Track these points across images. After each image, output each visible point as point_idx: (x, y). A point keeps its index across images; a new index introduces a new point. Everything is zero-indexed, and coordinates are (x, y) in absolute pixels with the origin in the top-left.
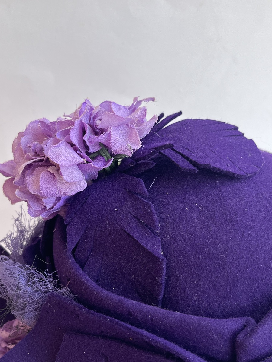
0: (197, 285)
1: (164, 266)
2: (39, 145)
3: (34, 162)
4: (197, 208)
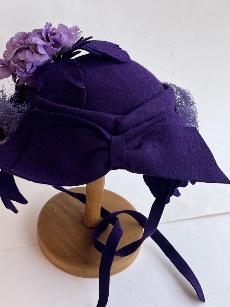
0: (100, 102)
1: (85, 93)
2: (23, 41)
3: (21, 48)
4: (100, 72)
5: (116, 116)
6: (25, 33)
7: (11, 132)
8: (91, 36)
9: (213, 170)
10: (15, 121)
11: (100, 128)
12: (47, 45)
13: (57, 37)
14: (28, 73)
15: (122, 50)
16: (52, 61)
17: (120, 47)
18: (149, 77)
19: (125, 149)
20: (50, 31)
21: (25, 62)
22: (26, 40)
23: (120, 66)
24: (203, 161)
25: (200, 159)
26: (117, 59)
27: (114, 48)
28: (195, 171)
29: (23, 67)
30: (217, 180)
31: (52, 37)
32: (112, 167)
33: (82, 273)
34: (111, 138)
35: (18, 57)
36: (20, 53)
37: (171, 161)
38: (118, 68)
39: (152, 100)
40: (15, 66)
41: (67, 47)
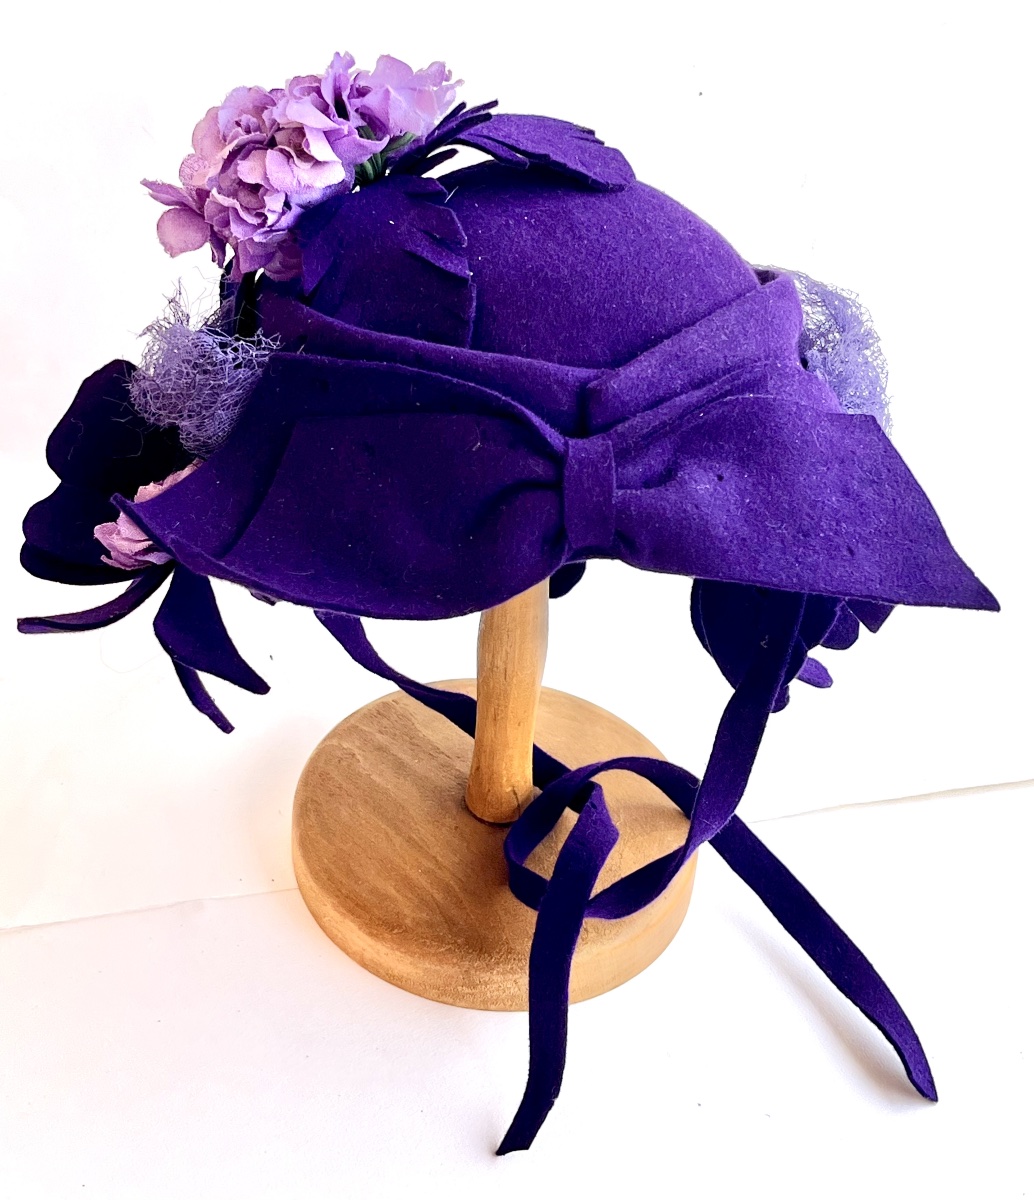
0: (526, 326)
1: (474, 295)
2: (255, 120)
3: (248, 143)
4: (527, 222)
5: (583, 373)
6: (258, 90)
7: (210, 438)
8: (494, 99)
9: (937, 562)
10: (224, 396)
11: (528, 412)
12: (339, 129)
13: (371, 101)
14: (272, 231)
15: (606, 145)
16: (353, 188)
17: (598, 136)
18: (704, 240)
19: (615, 485)
20: (348, 79)
21: (261, 191)
22: (265, 115)
23: (597, 202)
24: (900, 532)
25: (888, 523)
26: (586, 177)
27: (576, 141)
28: (866, 563)
29: (255, 209)
30: (948, 597)
31: (358, 102)
32: (570, 548)
33: (466, 990)
34: (566, 444)
35: (236, 172)
36: (245, 158)
37: (780, 528)
38: (591, 208)
39: (710, 317)
40: (226, 204)
41: (408, 137)
